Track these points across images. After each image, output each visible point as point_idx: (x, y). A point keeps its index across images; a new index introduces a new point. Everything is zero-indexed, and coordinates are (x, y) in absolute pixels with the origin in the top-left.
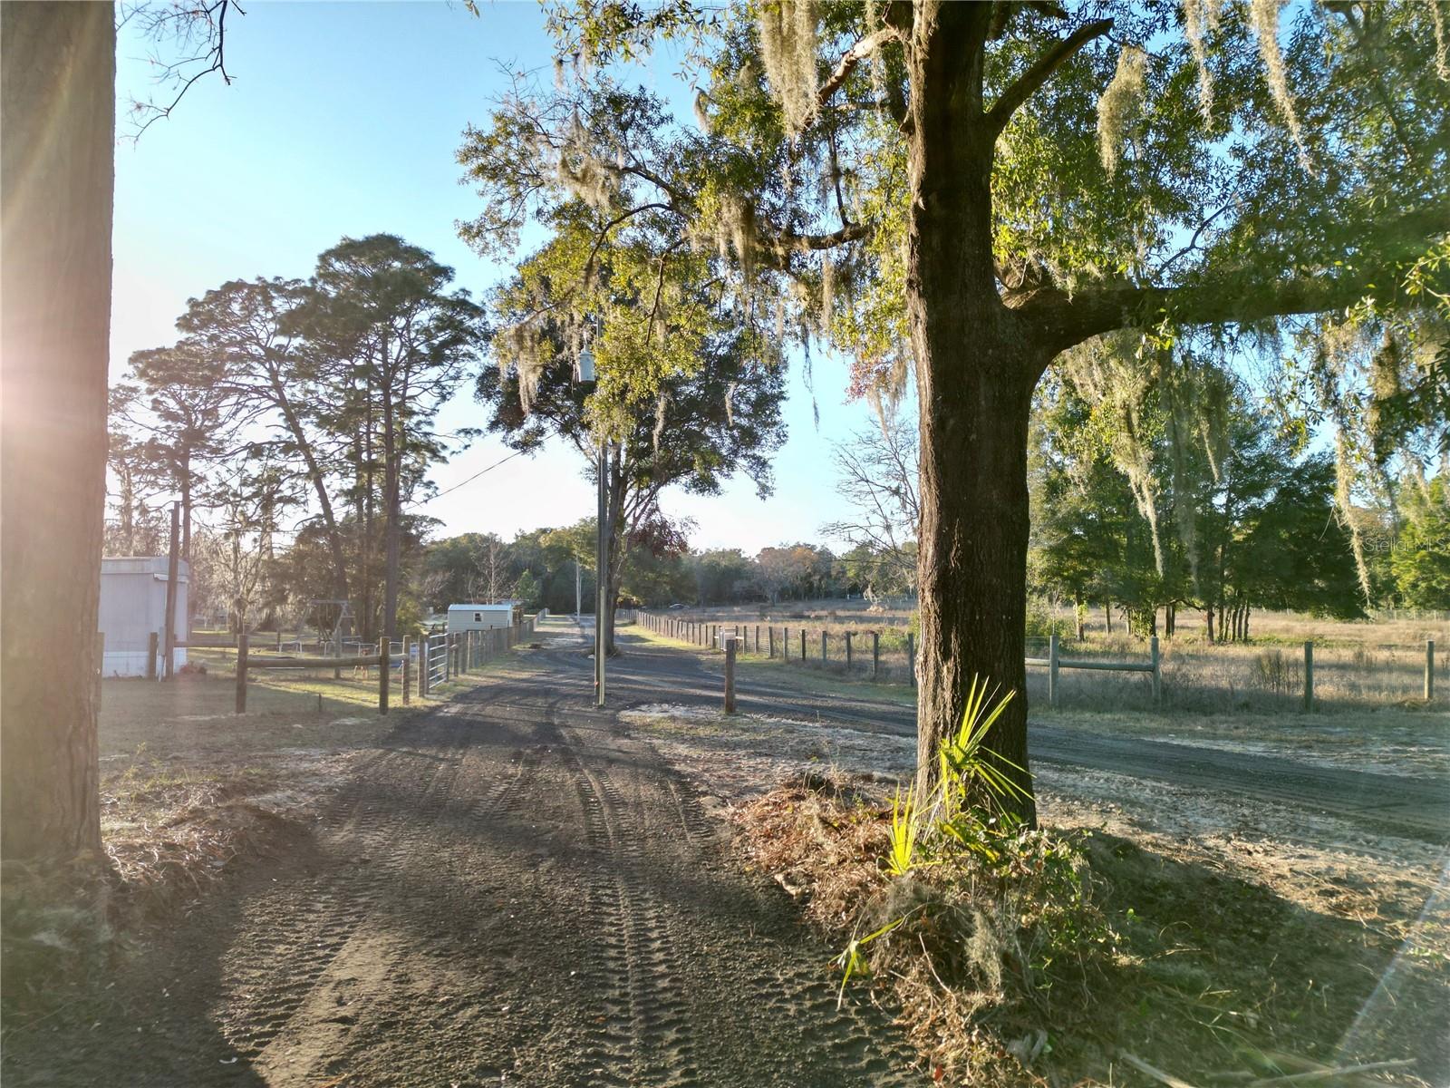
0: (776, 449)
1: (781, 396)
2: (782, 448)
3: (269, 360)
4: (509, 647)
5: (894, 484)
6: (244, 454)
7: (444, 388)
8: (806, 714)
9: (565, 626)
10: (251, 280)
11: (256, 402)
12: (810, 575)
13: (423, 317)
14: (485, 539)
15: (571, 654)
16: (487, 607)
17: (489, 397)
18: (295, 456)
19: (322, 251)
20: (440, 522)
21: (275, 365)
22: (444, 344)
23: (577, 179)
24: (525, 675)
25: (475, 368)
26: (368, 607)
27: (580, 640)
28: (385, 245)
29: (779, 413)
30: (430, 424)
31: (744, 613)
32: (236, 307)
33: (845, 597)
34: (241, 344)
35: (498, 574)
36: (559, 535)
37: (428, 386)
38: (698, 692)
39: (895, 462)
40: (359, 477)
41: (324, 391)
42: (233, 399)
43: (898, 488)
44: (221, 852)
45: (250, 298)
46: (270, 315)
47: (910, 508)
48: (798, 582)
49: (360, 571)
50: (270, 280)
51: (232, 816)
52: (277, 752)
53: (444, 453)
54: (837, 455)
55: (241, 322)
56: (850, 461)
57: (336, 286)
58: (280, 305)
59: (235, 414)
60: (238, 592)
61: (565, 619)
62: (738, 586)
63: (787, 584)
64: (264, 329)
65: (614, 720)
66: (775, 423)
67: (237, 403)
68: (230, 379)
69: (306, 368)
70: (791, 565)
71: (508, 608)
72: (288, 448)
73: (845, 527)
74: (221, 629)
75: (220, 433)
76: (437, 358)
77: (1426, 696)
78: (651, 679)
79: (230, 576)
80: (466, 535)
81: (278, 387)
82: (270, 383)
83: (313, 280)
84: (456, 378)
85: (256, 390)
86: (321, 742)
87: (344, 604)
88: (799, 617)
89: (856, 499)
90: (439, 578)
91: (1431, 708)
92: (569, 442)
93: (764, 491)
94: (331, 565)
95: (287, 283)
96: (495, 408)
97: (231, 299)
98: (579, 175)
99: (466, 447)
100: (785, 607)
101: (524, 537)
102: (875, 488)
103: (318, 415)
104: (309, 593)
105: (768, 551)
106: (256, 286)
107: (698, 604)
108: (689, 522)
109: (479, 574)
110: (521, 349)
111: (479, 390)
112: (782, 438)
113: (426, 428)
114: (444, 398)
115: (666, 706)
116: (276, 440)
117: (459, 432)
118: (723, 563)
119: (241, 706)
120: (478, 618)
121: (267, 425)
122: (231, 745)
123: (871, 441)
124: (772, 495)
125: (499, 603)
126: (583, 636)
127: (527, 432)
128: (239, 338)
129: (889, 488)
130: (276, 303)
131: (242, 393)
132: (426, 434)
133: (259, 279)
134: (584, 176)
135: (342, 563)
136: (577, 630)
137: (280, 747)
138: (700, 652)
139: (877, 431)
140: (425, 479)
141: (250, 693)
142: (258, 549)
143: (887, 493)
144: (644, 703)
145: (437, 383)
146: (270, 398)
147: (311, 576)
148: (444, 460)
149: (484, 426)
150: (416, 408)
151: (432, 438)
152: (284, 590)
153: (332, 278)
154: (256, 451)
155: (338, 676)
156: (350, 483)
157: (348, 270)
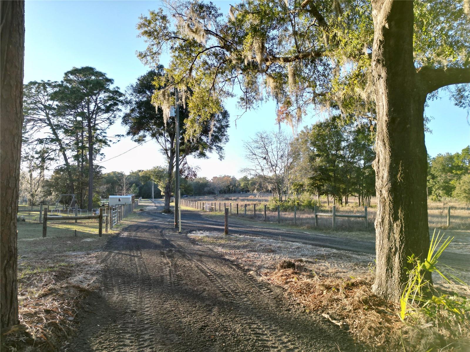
0: (225, 144)
1: (227, 126)
2: (227, 143)
3: (45, 109)
4: (132, 210)
5: (264, 156)
6: (36, 142)
7: (111, 120)
8: (253, 234)
9: (149, 203)
10: (39, 81)
11: (40, 124)
12: (229, 186)
13: (103, 95)
14: (119, 173)
15: (155, 213)
16: (122, 197)
17: (126, 124)
18: (55, 143)
19: (66, 72)
20: (104, 167)
21: (47, 111)
22: (111, 105)
23: (194, 32)
24: (144, 221)
25: (122, 114)
26: (81, 197)
27: (155, 208)
28: (88, 71)
29: (226, 132)
30: (105, 133)
31: (208, 198)
32: (33, 91)
33: (240, 193)
34: (35, 103)
35: (126, 185)
36: (146, 173)
37: (104, 120)
38: (209, 226)
39: (264, 148)
40: (78, 151)
41: (65, 120)
42: (32, 123)
43: (265, 157)
44: (70, 312)
45: (38, 87)
46: (46, 94)
47: (269, 164)
48: (225, 188)
49: (79, 184)
50: (46, 81)
51: (69, 292)
52: (65, 254)
53: (109, 143)
54: (245, 146)
55: (35, 96)
56: (250, 148)
57: (70, 84)
58: (50, 90)
59: (32, 128)
60: (32, 191)
61: (148, 201)
62: (206, 189)
63: (222, 189)
64: (44, 99)
65: (188, 238)
66: (225, 135)
67: (33, 125)
68: (32, 116)
69: (60, 112)
70: (223, 183)
71: (130, 197)
72: (52, 140)
73: (249, 170)
74: (25, 204)
75: (26, 135)
76: (108, 110)
77: (448, 225)
78: (189, 221)
79: (29, 186)
80: (112, 172)
81: (49, 119)
82: (46, 118)
83: (62, 82)
84: (115, 117)
85: (41, 120)
86: (81, 249)
87: (74, 196)
88: (228, 199)
89: (252, 161)
90: (105, 186)
91: (450, 229)
92: (155, 140)
93: (221, 157)
94: (68, 182)
95: (53, 83)
96: (129, 128)
97: (31, 88)
98: (194, 30)
99: (119, 141)
100: (222, 196)
101: (133, 173)
102: (258, 157)
103: (64, 128)
104: (60, 192)
105: (215, 178)
106: (41, 83)
107: (192, 196)
108: (198, 168)
109: (120, 185)
110: (165, 99)
111: (123, 121)
112: (227, 140)
113: (104, 134)
114: (111, 124)
115: (201, 232)
116: (48, 137)
117: (116, 136)
118: (201, 182)
119: (44, 235)
120: (119, 200)
121: (46, 132)
122: (44, 251)
123: (256, 142)
124: (224, 159)
125: (127, 195)
126: (156, 206)
127: (140, 136)
128: (34, 101)
129: (262, 157)
130: (48, 89)
131: (35, 121)
132: (104, 136)
133: (42, 81)
134: (196, 31)
135: (72, 181)
136: (153, 204)
137: (65, 251)
138: (198, 211)
139: (259, 138)
140: (101, 152)
141: (48, 229)
142: (39, 176)
143: (262, 159)
144: (193, 231)
145: (108, 119)
146: (46, 123)
147: (61, 185)
148: (109, 146)
149: (125, 133)
150: (99, 128)
151: (106, 138)
152: (51, 190)
153: (69, 81)
154: (41, 141)
155: (76, 222)
156: (75, 153)
157: (75, 79)
